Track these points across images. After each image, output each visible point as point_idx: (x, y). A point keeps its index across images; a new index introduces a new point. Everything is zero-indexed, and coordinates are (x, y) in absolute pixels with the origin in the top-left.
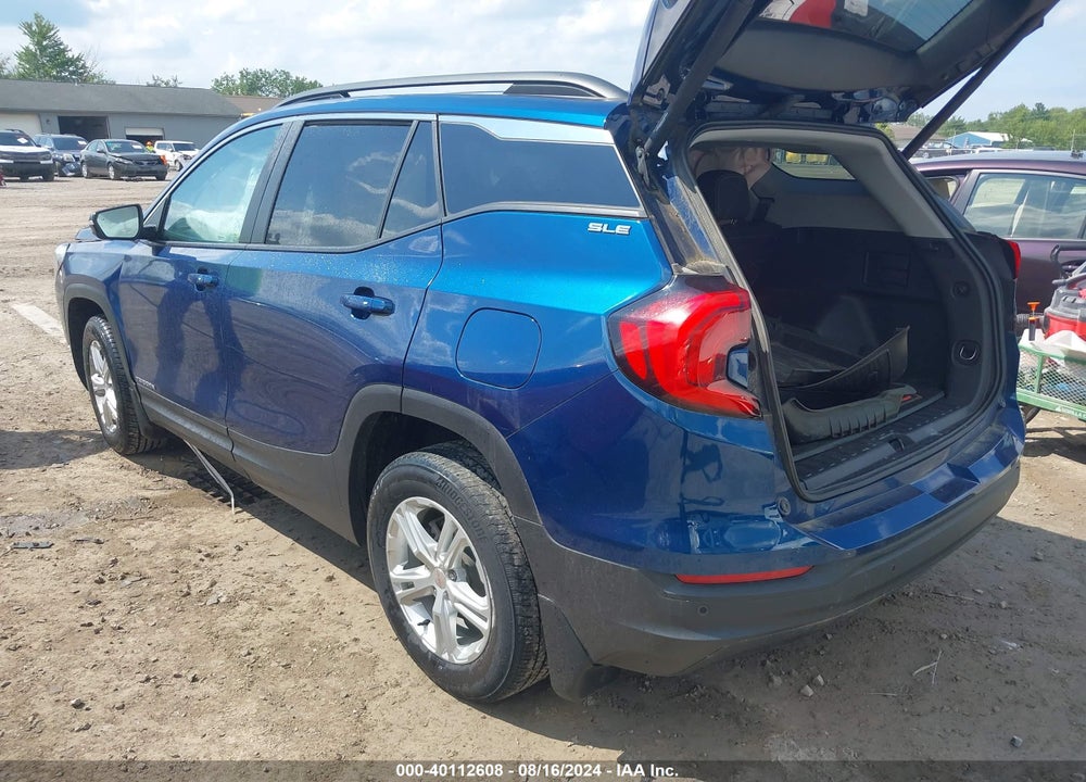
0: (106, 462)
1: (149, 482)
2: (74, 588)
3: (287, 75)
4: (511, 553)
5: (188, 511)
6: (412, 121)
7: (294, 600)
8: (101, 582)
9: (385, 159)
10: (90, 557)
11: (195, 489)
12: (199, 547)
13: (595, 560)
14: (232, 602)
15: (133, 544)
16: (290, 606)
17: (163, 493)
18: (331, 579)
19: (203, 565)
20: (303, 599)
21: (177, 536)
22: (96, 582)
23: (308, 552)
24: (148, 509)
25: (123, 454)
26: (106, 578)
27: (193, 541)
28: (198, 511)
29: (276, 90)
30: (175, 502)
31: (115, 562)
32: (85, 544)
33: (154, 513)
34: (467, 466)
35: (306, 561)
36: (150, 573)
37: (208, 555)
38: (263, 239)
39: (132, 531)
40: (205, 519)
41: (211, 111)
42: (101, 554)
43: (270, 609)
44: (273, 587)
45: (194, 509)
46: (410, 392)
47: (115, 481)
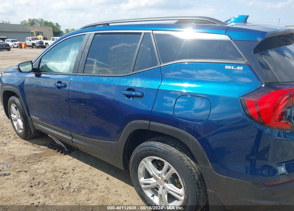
0: (19, 142)
1: (35, 148)
2: (23, 190)
3: (43, 20)
4: (194, 176)
5: (51, 157)
6: (142, 33)
7: (99, 187)
8: (32, 187)
9: (128, 45)
10: (24, 177)
11: (51, 150)
12: (60, 170)
13: (234, 180)
14: (79, 190)
15: (38, 171)
16: (99, 190)
17: (41, 152)
18: (108, 179)
19: (63, 177)
20: (102, 187)
21: (51, 167)
22: (30, 187)
23: (96, 170)
24: (38, 158)
25: (25, 139)
26: (33, 185)
27: (57, 168)
28: (54, 157)
29: (39, 24)
30: (46, 154)
31: (34, 179)
32: (21, 173)
33: (41, 159)
34: (172, 146)
35: (97, 172)
36: (47, 181)
37: (64, 173)
38: (83, 72)
39: (36, 166)
40: (58, 160)
41: (21, 31)
42: (28, 176)
43: (93, 192)
44: (90, 183)
45: (53, 157)
46: (153, 123)
47: (24, 149)
